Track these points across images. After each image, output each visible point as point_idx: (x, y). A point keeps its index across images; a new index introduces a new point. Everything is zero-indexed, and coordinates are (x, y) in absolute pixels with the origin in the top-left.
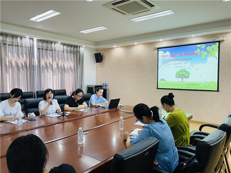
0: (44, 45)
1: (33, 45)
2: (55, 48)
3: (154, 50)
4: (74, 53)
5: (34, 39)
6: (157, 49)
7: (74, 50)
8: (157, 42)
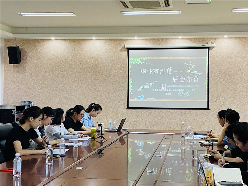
3: (121, 50)
6: (127, 50)
8: (127, 40)
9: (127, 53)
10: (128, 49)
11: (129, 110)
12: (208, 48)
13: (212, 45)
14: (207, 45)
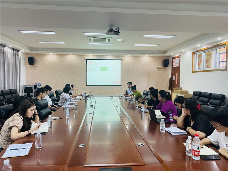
8: (86, 55)
9: (86, 61)
10: (87, 59)
11: (87, 86)
12: (121, 60)
13: (123, 59)
14: (120, 59)
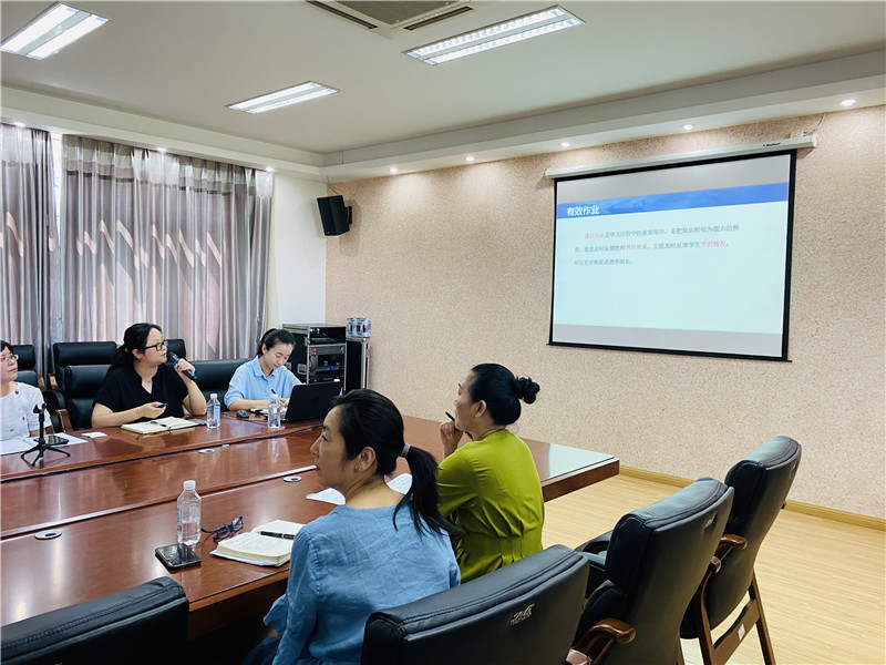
0: (95, 159)
1: (46, 158)
2: (143, 174)
4: (227, 195)
5: (53, 135)
6: (553, 182)
7: (228, 184)
9: (552, 191)
10: (557, 180)
12: (793, 153)
13: (807, 140)
14: (787, 144)
